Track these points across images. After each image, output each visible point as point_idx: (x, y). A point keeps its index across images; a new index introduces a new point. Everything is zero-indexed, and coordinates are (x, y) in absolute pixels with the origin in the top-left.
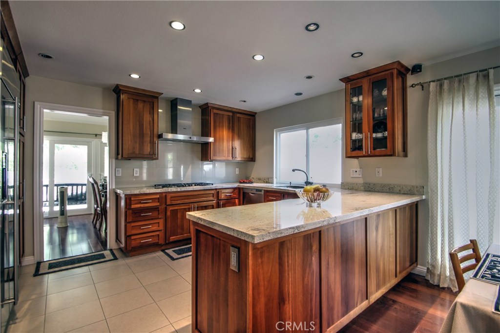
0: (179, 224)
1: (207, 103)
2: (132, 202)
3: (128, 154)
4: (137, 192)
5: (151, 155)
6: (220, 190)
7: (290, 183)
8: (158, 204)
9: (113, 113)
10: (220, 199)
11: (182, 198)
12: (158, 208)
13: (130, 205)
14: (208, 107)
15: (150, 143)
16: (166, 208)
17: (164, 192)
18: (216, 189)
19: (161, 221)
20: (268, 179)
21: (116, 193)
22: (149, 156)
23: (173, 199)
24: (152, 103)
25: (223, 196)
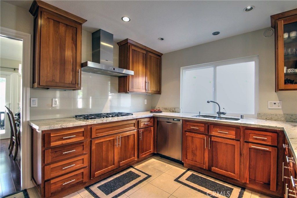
0: (103, 157)
1: (127, 39)
2: (52, 138)
3: (47, 82)
4: (58, 126)
5: (73, 84)
6: (139, 120)
7: (200, 112)
8: (83, 138)
9: (29, 36)
10: (139, 128)
11: (107, 129)
12: (83, 142)
13: (50, 143)
14: (128, 43)
15: (73, 71)
16: (91, 141)
17: (90, 125)
18: (137, 119)
19: (86, 157)
20: (175, 109)
21: (31, 127)
22: (71, 86)
23: (98, 131)
24: (75, 29)
25: (142, 125)
